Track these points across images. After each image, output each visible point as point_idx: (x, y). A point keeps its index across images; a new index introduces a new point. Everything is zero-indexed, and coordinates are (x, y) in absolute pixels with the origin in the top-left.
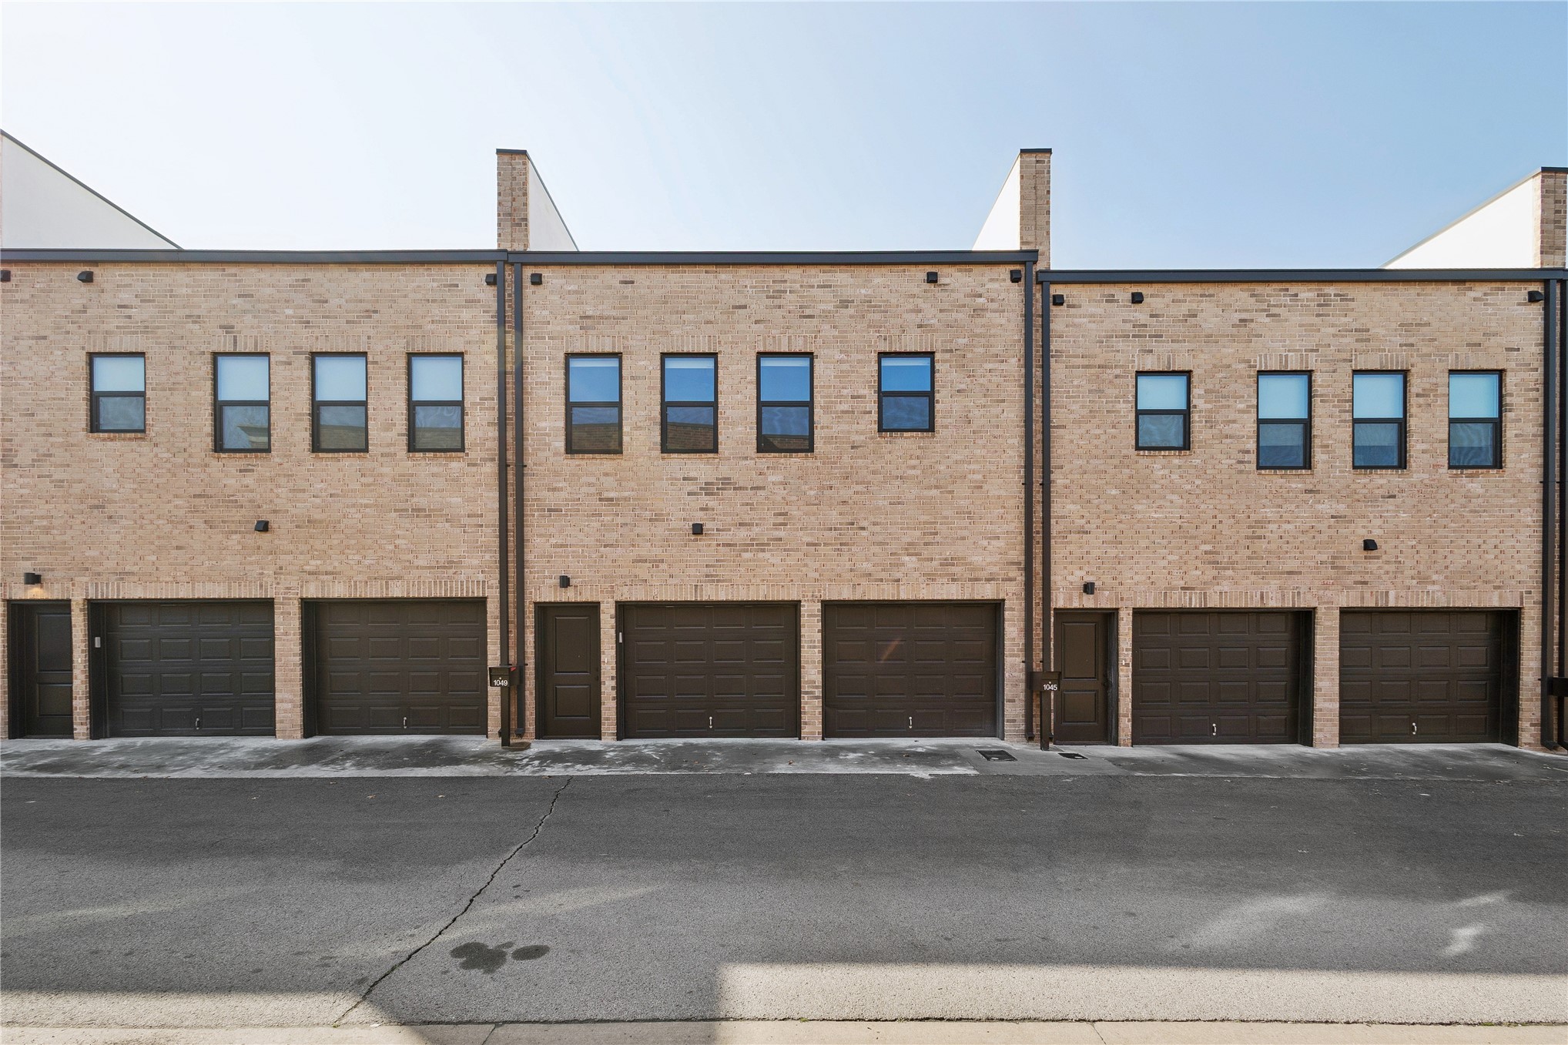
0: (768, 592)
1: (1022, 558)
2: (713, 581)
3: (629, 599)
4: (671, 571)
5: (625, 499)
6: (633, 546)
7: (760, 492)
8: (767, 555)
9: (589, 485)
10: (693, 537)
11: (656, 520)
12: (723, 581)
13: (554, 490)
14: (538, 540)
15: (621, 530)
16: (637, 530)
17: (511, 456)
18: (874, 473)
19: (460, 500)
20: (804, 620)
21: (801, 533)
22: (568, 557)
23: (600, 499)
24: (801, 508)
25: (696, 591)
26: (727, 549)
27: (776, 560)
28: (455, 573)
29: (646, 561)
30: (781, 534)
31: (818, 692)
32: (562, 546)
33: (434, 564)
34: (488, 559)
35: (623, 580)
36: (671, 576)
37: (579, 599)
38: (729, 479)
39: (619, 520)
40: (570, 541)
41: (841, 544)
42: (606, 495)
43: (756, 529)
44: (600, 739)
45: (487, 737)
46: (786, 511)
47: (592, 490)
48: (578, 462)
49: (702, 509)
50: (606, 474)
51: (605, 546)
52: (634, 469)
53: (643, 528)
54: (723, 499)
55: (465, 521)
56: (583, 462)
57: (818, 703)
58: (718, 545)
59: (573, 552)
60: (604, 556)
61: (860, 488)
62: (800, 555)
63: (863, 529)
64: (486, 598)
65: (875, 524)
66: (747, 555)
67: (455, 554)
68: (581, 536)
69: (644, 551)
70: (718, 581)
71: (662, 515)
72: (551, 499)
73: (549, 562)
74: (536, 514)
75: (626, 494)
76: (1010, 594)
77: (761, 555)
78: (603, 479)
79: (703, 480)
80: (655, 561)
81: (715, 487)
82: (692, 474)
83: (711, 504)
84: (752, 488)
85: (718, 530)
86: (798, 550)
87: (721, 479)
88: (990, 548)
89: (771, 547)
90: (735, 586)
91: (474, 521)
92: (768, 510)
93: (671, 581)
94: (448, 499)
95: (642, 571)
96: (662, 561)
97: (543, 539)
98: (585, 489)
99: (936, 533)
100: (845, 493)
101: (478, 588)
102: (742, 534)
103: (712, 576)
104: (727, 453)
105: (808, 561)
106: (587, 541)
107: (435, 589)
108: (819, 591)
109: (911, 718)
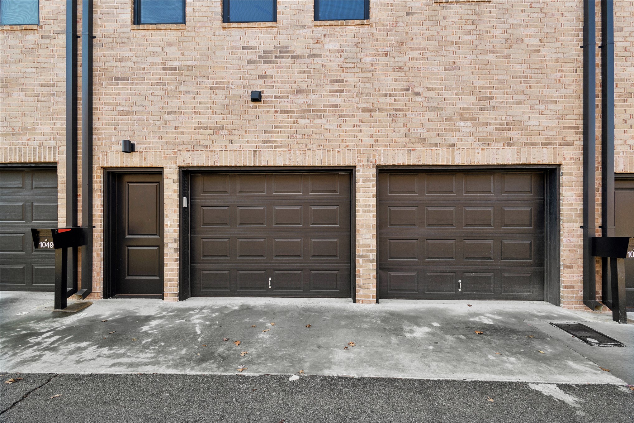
0: (324, 157)
1: (580, 122)
2: (271, 147)
3: (191, 165)
4: (231, 137)
5: (189, 68)
6: (195, 113)
7: (316, 60)
8: (323, 121)
9: (154, 54)
10: (252, 104)
11: (217, 88)
12: (281, 147)
13: (121, 59)
14: (106, 108)
15: (183, 98)
16: (199, 98)
17: (81, 28)
18: (428, 38)
19: (34, 70)
20: (359, 185)
21: (357, 100)
22: (133, 124)
23: (164, 69)
24: (357, 75)
25: (254, 157)
26: (285, 116)
27: (332, 126)
28: (29, 140)
29: (207, 128)
30: (337, 100)
31: (373, 256)
32: (128, 113)
33: (9, 130)
34: (60, 126)
35: (185, 146)
36: (231, 142)
37: (144, 165)
38: (287, 47)
39: (182, 88)
40: (135, 109)
41: (396, 110)
42: (169, 64)
43: (313, 96)
44: (163, 298)
46: (342, 77)
47: (157, 59)
48: (143, 33)
49: (260, 77)
50: (170, 45)
51: (169, 114)
52: (197, 39)
53: (205, 96)
54: (281, 67)
55: (40, 90)
56: (148, 33)
57: (373, 267)
58: (276, 112)
59: (139, 119)
60: (168, 124)
61: (415, 54)
62: (355, 121)
63: (418, 94)
64: (56, 163)
65: (429, 89)
66: (303, 122)
67: (29, 121)
68: (146, 103)
69: (204, 119)
70: (276, 147)
71: (223, 83)
72: (118, 69)
73: (115, 129)
74: (104, 83)
75: (189, 63)
76: (568, 159)
77: (317, 121)
78: (167, 49)
79: (262, 48)
80: (216, 128)
81: (274, 55)
82: (252, 43)
83: (269, 72)
84: (309, 56)
85: (276, 97)
86: (354, 116)
87: (279, 48)
88: (547, 112)
89: (327, 114)
90: (292, 152)
91: (46, 90)
92: (325, 77)
93: (230, 147)
94: (23, 70)
95: (204, 137)
96: (223, 128)
97: (111, 107)
98: (150, 59)
99: (492, 98)
100: (400, 60)
101: (50, 154)
102: (300, 99)
103: (270, 142)
104: (285, 22)
105: (363, 126)
106: (151, 109)
107: (11, 155)
108: (374, 156)
109: (460, 281)
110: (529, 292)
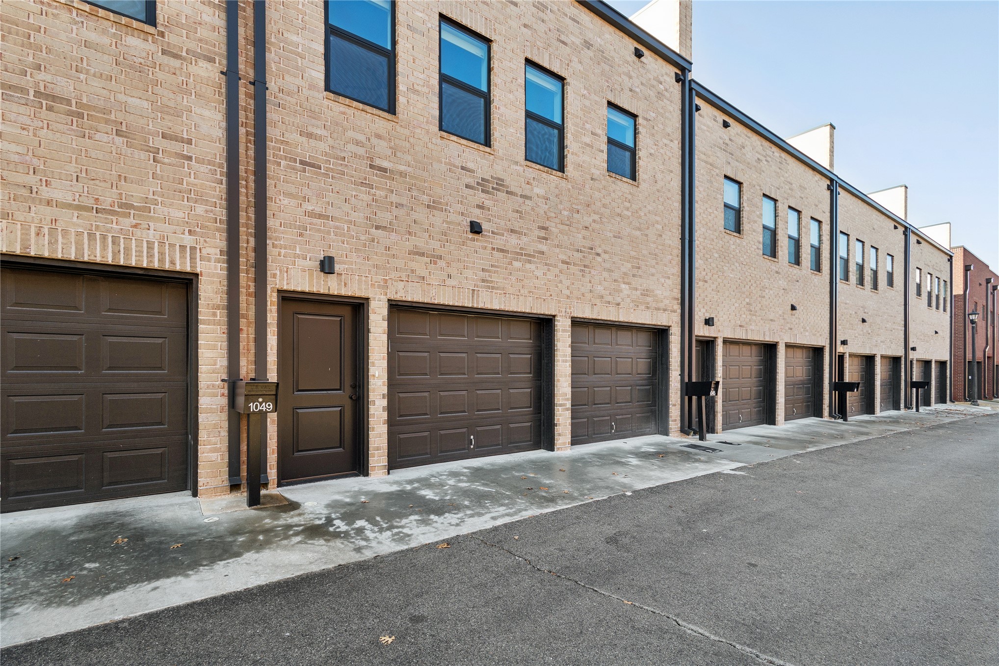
0: (533, 304)
1: (679, 295)
2: (489, 287)
3: (404, 299)
4: (450, 270)
5: (402, 174)
6: (410, 233)
7: (528, 202)
8: (532, 267)
9: (358, 143)
10: (471, 236)
11: (435, 208)
12: (497, 288)
13: (310, 135)
14: (286, 201)
15: (395, 212)
16: (414, 216)
17: (245, 68)
18: (604, 206)
19: (146, 104)
20: (558, 334)
21: (557, 250)
22: (329, 233)
23: (371, 166)
24: (558, 225)
25: (473, 296)
26: (501, 255)
27: (539, 273)
28: (136, 226)
29: (423, 255)
30: (543, 247)
31: (569, 404)
32: (320, 216)
33: (90, 202)
34: (202, 213)
35: (398, 274)
36: (450, 276)
37: (344, 292)
38: (503, 180)
39: (394, 198)
40: (330, 212)
41: (585, 266)
42: (378, 162)
43: (525, 239)
44: (366, 474)
45: (195, 494)
46: (547, 225)
47: (361, 151)
48: (343, 108)
49: (479, 207)
50: (378, 136)
51: (377, 228)
52: (411, 140)
53: (421, 214)
54: (497, 201)
55: (159, 143)
56: (350, 111)
57: (568, 414)
58: (493, 249)
59: (337, 228)
60: (376, 241)
61: (596, 217)
62: (557, 271)
63: (598, 255)
64: (197, 275)
65: (605, 252)
66: (517, 264)
67: (135, 193)
68: (347, 207)
69: (420, 242)
70: (493, 288)
71: (440, 203)
72: (306, 149)
73: (301, 235)
74: (283, 162)
75: (402, 168)
76: (674, 323)
77: (528, 266)
78: (374, 141)
79: (480, 174)
80: (433, 256)
81: (491, 185)
82: (470, 165)
83: (488, 203)
84: (522, 196)
85: (493, 233)
86: (556, 266)
87: (495, 178)
88: (665, 285)
89: (536, 260)
90: (507, 295)
91: (175, 147)
92: (534, 221)
93: (449, 282)
94: (121, 97)
95: (420, 265)
96: (440, 257)
97: (294, 202)
98: (351, 147)
99: (639, 268)
100: (587, 220)
101: (183, 257)
102: (513, 241)
103: (487, 281)
104: (501, 153)
105: (562, 277)
106: (354, 216)
107: (92, 248)
108: (570, 308)
109: (613, 423)
110: (649, 428)
